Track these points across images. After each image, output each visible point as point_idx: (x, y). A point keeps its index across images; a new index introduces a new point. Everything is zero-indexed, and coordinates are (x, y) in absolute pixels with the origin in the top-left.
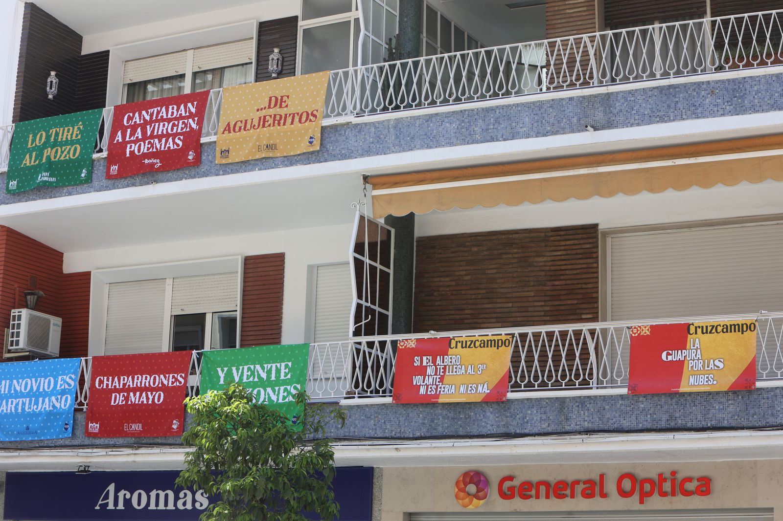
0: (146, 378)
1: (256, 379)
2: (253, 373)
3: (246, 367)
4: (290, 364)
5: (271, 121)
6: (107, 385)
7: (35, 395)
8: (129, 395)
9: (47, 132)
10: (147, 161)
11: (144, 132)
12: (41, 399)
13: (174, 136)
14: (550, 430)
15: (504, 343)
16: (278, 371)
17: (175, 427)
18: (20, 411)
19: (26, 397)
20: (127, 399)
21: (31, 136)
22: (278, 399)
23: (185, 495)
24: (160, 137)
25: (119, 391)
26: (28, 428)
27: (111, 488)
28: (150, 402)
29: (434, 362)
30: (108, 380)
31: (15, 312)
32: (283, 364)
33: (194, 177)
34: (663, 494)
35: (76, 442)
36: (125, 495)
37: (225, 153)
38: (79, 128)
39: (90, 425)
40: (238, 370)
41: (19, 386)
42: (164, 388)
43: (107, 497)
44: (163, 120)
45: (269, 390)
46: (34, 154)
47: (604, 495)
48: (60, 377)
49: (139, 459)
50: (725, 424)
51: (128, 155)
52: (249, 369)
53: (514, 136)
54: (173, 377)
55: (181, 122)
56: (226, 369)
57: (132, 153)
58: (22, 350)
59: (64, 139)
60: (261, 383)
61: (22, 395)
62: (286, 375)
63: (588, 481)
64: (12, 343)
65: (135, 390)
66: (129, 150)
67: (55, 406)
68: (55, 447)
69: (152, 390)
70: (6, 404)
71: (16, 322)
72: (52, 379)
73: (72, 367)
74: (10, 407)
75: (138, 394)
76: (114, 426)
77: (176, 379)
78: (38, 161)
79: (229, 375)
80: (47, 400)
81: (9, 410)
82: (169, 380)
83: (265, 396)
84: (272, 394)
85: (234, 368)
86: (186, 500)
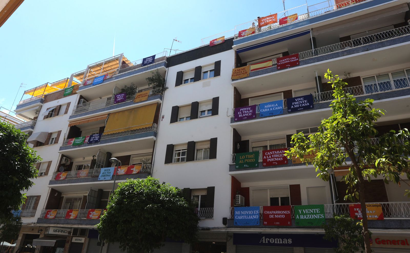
0: (279, 212)
1: (310, 213)
2: (309, 211)
3: (307, 210)
4: (319, 209)
6: (268, 213)
7: (248, 215)
8: (274, 215)
9: (245, 156)
10: (274, 163)
11: (272, 156)
12: (250, 216)
13: (280, 157)
14: (398, 227)
15: (379, 206)
16: (316, 211)
17: (289, 223)
18: (244, 218)
19: (245, 215)
20: (274, 216)
21: (241, 157)
22: (317, 217)
24: (276, 158)
25: (272, 214)
26: (246, 223)
27: (264, 238)
28: (281, 217)
30: (268, 212)
31: (237, 196)
32: (317, 209)
33: (286, 166)
35: (260, 226)
36: (268, 239)
37: (295, 161)
38: (254, 155)
39: (265, 222)
41: (243, 213)
42: (284, 214)
43: (263, 240)
44: (276, 154)
45: (314, 215)
46: (242, 160)
47: (408, 244)
48: (254, 211)
49: (279, 231)
52: (308, 210)
54: (287, 212)
55: (281, 154)
56: (301, 210)
57: (269, 161)
58: (239, 204)
59: (250, 157)
60: (312, 213)
61: (244, 215)
62: (318, 212)
63: (401, 241)
64: (237, 203)
65: (276, 214)
66: (268, 160)
67: (254, 218)
68: (255, 227)
69: (281, 214)
70: (240, 217)
71: (238, 198)
72: (252, 211)
73: (257, 208)
74: (241, 218)
75: (277, 215)
76: (271, 223)
77: (288, 212)
78: (243, 162)
79: (302, 212)
80: (251, 216)
81: (241, 219)
82: (285, 212)
83: (313, 217)
84: (315, 216)
85: (303, 210)
86: (285, 241)
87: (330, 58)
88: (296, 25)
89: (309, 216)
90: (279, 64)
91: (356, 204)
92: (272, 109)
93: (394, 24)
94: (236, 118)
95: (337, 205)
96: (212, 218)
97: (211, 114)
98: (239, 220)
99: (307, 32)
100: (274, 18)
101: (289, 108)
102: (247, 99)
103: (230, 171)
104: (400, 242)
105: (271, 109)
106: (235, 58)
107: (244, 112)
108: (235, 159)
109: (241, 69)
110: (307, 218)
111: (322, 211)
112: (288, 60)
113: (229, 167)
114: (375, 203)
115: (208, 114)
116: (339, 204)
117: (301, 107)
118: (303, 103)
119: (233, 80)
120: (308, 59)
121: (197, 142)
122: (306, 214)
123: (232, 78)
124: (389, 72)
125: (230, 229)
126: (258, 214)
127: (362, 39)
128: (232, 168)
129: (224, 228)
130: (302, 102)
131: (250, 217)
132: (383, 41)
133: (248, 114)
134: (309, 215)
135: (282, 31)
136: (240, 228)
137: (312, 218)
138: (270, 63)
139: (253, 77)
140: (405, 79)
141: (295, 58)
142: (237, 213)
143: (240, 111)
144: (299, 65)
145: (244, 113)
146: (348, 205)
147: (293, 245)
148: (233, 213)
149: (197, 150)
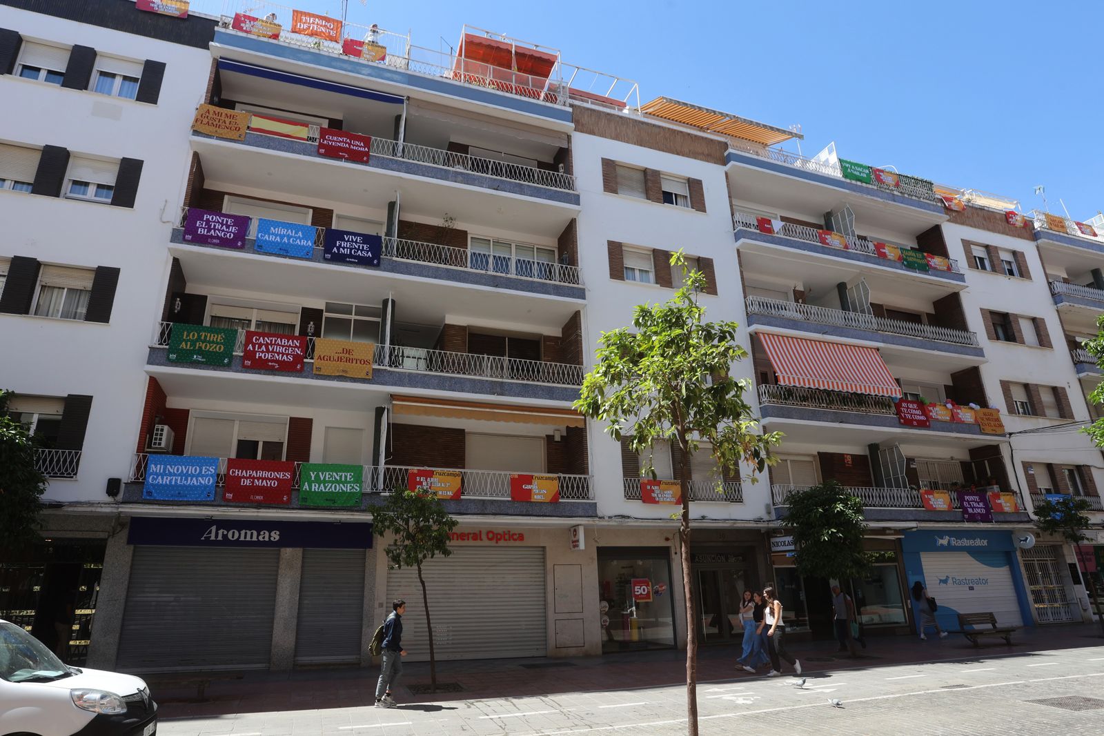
0: (265, 473)
1: (333, 479)
2: (332, 476)
3: (327, 473)
4: (352, 473)
5: (345, 360)
6: (238, 474)
7: (187, 476)
9: (198, 334)
10: (269, 364)
11: (267, 349)
12: (189, 478)
13: (287, 355)
14: (479, 512)
15: (457, 475)
16: (346, 477)
17: (285, 499)
18: (173, 483)
19: (178, 476)
20: (253, 482)
21: (185, 333)
22: (347, 490)
23: (264, 533)
24: (278, 353)
25: (247, 478)
26: (179, 493)
28: (269, 486)
29: (426, 480)
30: (238, 471)
31: (158, 427)
32: (348, 474)
33: (298, 377)
34: (505, 540)
35: (215, 503)
37: (319, 369)
38: (222, 337)
39: (227, 495)
40: (323, 474)
41: (172, 471)
42: (277, 479)
43: (210, 532)
45: (341, 485)
46: (189, 343)
47: (481, 540)
48: (204, 468)
49: (260, 514)
50: (548, 514)
51: (257, 357)
52: (329, 474)
53: (463, 391)
54: (283, 474)
55: (290, 348)
56: (315, 473)
57: (260, 357)
58: (162, 448)
59: (211, 340)
60: (337, 481)
61: (175, 475)
62: (350, 479)
63: (474, 534)
64: (155, 444)
65: (258, 479)
66: (257, 355)
67: (200, 483)
68: (199, 505)
69: (270, 479)
70: (162, 479)
71: (159, 432)
72: (198, 468)
73: (213, 462)
74: (166, 480)
75: (260, 481)
76: (243, 496)
77: (285, 475)
78: (192, 348)
79: (317, 476)
80: (194, 479)
81: (164, 482)
82: (280, 475)
83: (340, 488)
84: (343, 487)
85: (320, 473)
86: (265, 536)
87: (430, 175)
88: (380, 73)
89: (331, 487)
90: (323, 141)
91: (422, 468)
92: (289, 240)
93: (538, 160)
94: (189, 231)
95: (388, 469)
96: (72, 477)
97: (109, 200)
98: (158, 485)
99: (396, 100)
100: (332, 29)
101: (328, 250)
102: (220, 195)
103: (150, 362)
104: (470, 536)
105: (285, 240)
106: (210, 77)
107: (215, 226)
108: (166, 336)
109: (223, 114)
110: (325, 489)
111: (358, 479)
112: (346, 143)
113: (148, 352)
114: (451, 470)
115: (95, 196)
116: (391, 467)
117: (355, 257)
118: (358, 249)
119: (196, 133)
120: (387, 159)
121: (47, 265)
122: (325, 482)
123: (193, 126)
124: (514, 241)
125: (131, 506)
126: (211, 475)
127: (492, 162)
128: (154, 356)
129: (109, 504)
130: (357, 247)
131: (189, 480)
132: (522, 182)
133: (225, 235)
134: (330, 485)
135: (345, 70)
136: (159, 504)
137: (335, 490)
138: (302, 132)
139: (253, 146)
140: (552, 265)
141: (362, 144)
142: (153, 468)
143: (203, 221)
144: (366, 163)
145: (215, 230)
146: (407, 470)
147: (281, 543)
148: (141, 468)
149: (43, 287)
